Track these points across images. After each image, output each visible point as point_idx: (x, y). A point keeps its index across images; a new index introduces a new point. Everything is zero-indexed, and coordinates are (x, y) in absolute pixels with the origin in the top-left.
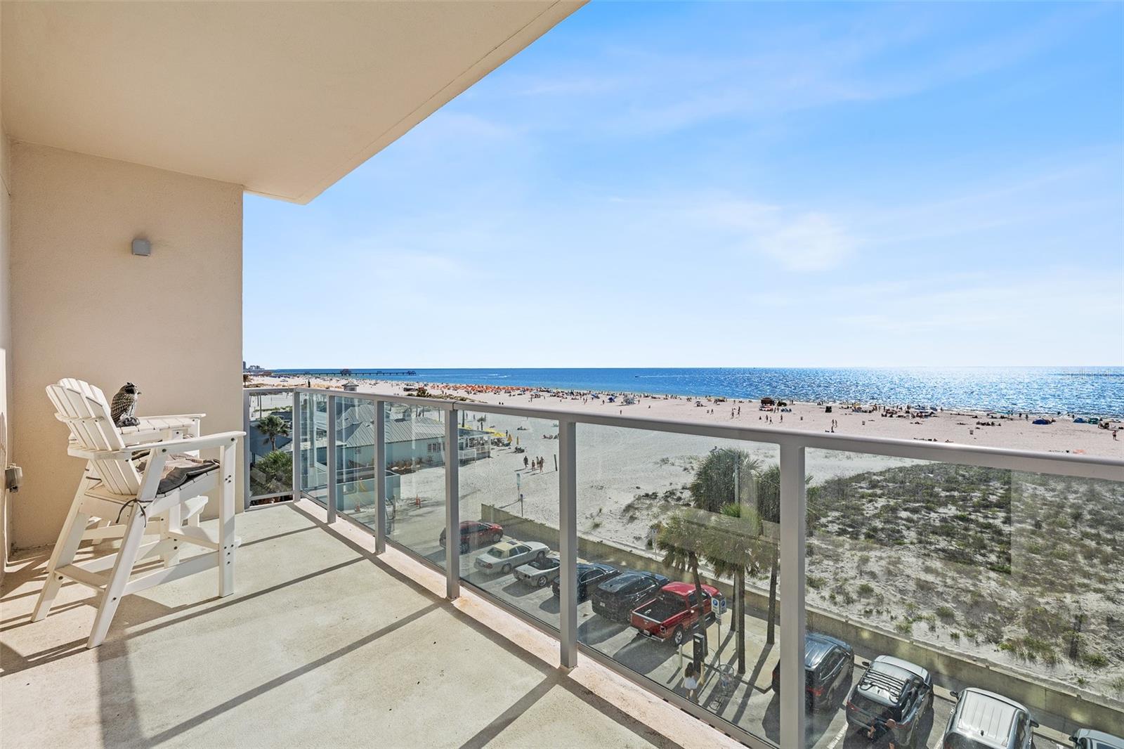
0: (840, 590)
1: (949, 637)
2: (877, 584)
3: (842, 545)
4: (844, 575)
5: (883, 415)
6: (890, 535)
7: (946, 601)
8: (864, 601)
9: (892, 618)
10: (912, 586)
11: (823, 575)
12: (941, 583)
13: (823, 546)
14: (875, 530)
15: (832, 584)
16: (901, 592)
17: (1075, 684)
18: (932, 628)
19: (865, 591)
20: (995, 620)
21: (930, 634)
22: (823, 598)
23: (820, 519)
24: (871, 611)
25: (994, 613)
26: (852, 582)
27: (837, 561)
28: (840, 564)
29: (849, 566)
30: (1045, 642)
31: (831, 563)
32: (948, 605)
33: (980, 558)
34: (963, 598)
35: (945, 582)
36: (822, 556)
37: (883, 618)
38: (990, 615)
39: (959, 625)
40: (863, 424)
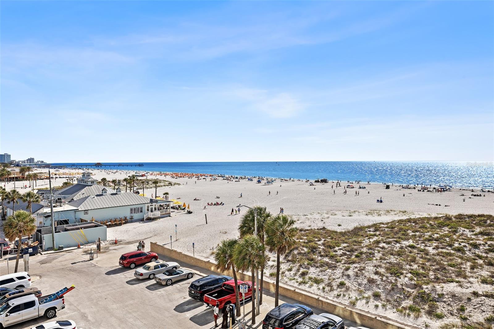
0: (329, 285)
1: (374, 306)
2: (349, 281)
3: (340, 262)
4: (334, 277)
5: (418, 191)
6: (368, 256)
7: (379, 289)
8: (339, 290)
9: (349, 298)
10: (365, 281)
11: (323, 277)
12: (380, 280)
13: (330, 262)
14: (361, 253)
15: (326, 282)
16: (360, 285)
18: (367, 303)
19: (342, 284)
20: (400, 298)
21: (365, 305)
22: (319, 289)
23: (335, 247)
24: (340, 295)
25: (401, 294)
26: (337, 280)
27: (334, 270)
28: (335, 271)
29: (338, 272)
30: (419, 308)
31: (330, 271)
32: (379, 291)
33: (408, 267)
34: (387, 287)
35: (382, 279)
36: (327, 267)
37: (345, 298)
38: (398, 295)
39: (381, 300)
40: (404, 196)
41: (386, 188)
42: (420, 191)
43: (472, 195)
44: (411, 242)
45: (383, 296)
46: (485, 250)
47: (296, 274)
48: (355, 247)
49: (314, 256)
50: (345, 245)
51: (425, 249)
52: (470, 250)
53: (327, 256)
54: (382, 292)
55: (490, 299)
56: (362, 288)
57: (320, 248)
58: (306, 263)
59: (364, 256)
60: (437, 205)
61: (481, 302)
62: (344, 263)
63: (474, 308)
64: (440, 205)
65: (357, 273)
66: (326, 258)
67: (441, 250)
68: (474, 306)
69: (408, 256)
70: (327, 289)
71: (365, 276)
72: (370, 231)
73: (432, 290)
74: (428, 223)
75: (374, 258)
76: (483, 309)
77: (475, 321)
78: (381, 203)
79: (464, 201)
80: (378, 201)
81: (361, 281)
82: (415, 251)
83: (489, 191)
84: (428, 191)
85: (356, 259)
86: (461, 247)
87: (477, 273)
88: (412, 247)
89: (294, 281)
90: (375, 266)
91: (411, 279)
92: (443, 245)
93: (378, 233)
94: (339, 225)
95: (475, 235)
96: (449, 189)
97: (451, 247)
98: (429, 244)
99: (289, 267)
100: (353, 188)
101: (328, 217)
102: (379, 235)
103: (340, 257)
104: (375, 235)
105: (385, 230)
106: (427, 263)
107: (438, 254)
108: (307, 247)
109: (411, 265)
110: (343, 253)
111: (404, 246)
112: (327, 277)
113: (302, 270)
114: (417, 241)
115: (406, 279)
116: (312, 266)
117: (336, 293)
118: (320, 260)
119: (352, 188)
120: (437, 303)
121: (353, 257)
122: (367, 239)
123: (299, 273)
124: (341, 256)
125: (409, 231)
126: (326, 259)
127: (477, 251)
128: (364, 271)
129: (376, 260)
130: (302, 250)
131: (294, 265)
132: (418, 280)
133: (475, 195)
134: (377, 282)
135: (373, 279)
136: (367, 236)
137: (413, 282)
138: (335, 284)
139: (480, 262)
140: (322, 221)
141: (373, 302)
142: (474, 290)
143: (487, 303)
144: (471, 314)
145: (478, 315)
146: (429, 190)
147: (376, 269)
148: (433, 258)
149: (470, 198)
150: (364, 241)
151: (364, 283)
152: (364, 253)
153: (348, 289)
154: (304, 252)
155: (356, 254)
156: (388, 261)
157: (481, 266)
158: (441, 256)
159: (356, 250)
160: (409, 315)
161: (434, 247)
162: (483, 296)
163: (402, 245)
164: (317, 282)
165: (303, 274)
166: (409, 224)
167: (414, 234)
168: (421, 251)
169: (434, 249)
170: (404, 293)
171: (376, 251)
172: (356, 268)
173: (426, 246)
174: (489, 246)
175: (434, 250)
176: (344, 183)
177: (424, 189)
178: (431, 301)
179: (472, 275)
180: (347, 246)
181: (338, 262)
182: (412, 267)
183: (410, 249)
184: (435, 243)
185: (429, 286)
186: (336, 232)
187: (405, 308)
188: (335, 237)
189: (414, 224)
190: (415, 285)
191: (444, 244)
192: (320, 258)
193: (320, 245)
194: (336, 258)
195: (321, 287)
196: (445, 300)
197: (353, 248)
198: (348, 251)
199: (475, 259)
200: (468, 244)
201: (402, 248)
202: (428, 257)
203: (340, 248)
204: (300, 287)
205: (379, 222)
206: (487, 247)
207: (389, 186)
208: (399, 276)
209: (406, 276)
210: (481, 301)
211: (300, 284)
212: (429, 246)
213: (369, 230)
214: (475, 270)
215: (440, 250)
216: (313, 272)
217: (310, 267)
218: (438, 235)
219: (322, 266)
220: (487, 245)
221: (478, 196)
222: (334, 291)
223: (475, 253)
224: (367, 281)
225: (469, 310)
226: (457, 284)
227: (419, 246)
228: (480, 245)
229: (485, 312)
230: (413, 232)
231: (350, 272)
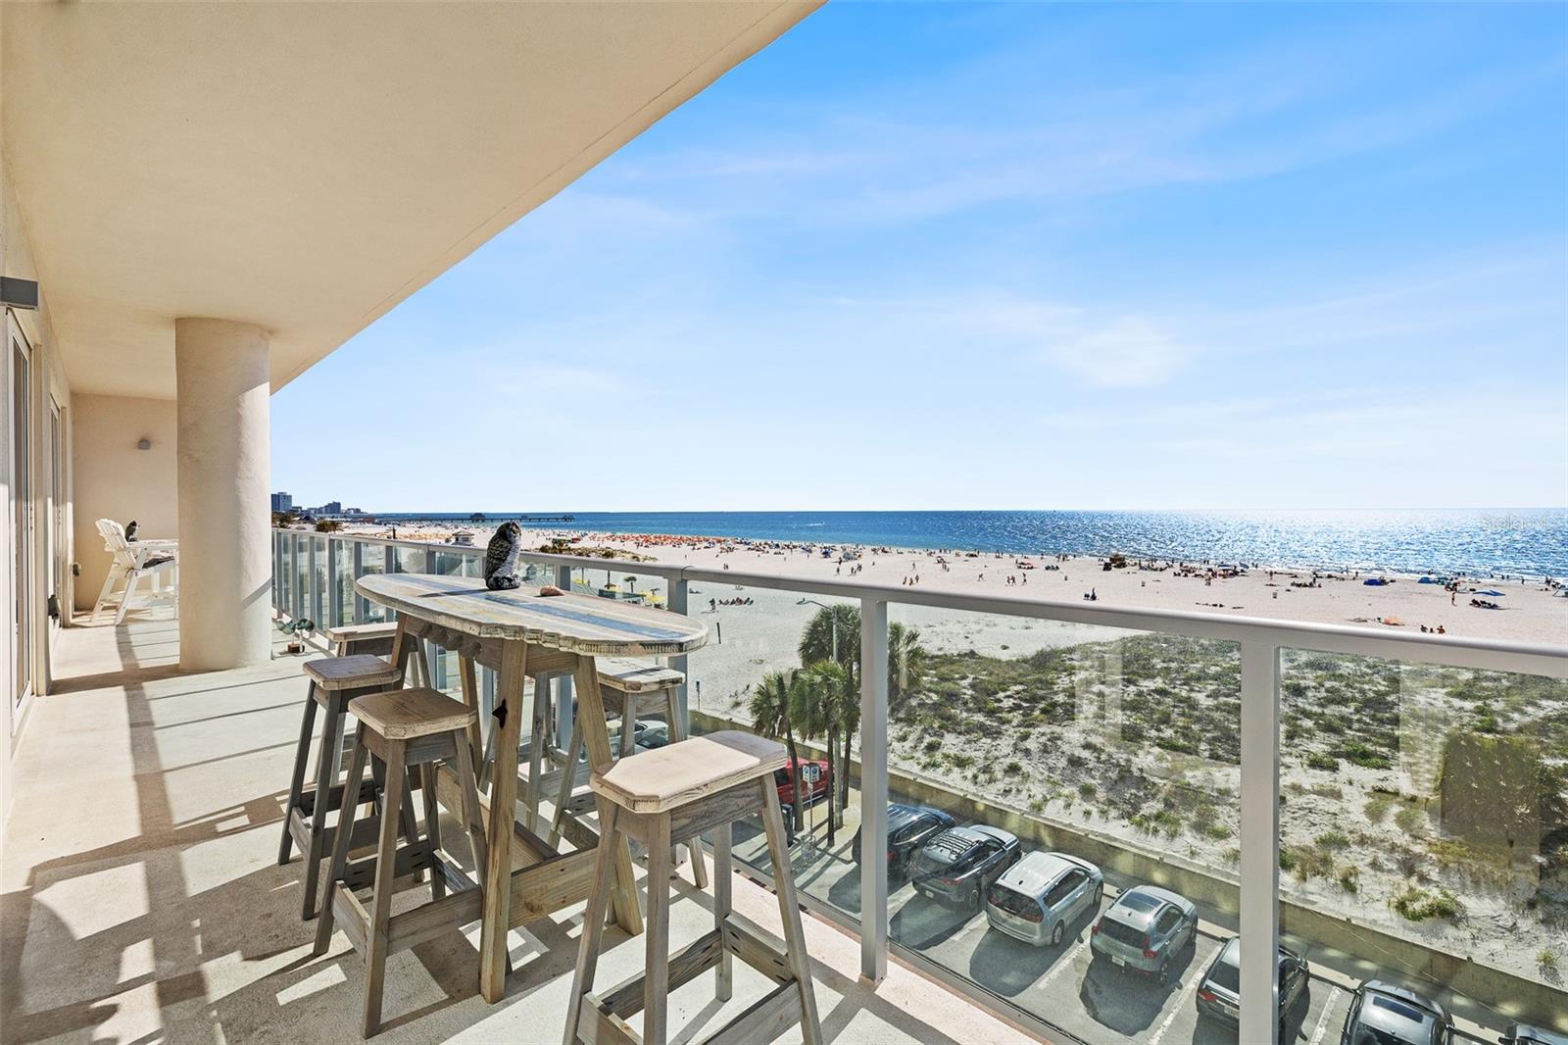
0: (986, 770)
1: (1082, 815)
2: (1029, 762)
3: (1009, 722)
4: (996, 753)
5: (1175, 574)
6: (1068, 710)
7: (1093, 778)
8: (1007, 780)
9: (1030, 796)
10: (1063, 763)
11: (973, 754)
12: (1094, 759)
13: (988, 723)
14: (1054, 705)
15: (981, 763)
16: (1051, 769)
17: (1186, 855)
18: (1068, 806)
19: (1013, 769)
20: (1136, 795)
21: (1062, 811)
22: (965, 778)
23: (997, 693)
24: (1010, 791)
25: (1138, 789)
26: (1002, 760)
27: (996, 739)
28: (998, 742)
29: (1005, 745)
30: (1176, 816)
31: (989, 741)
32: (1093, 782)
33: (1153, 733)
34: (1110, 774)
35: (1099, 758)
36: (981, 734)
37: (1020, 797)
38: (1133, 791)
39: (1097, 802)
40: (1143, 585)
41: (1104, 569)
42: (1179, 574)
43: (1293, 584)
44: (1159, 683)
45: (1100, 793)
46: (1319, 699)
47: (916, 747)
48: (1041, 693)
49: (953, 711)
50: (1019, 688)
51: (1190, 698)
53: (980, 710)
54: (1099, 784)
55: (1328, 800)
56: (1056, 777)
57: (965, 694)
58: (935, 726)
59: (1060, 710)
60: (1215, 605)
61: (1309, 806)
62: (1018, 726)
63: (1292, 818)
64: (1221, 606)
65: (1045, 745)
66: (979, 715)
67: (1225, 699)
68: (1293, 813)
69: (1153, 711)
70: (982, 777)
71: (1063, 753)
72: (1071, 659)
73: (1206, 780)
75: (1082, 716)
76: (1312, 819)
77: (1295, 844)
78: (1095, 601)
80: (1087, 596)
81: (1054, 761)
82: (1169, 700)
83: (1330, 576)
84: (1196, 576)
85: (1042, 717)
87: (1301, 748)
88: (1162, 692)
89: (911, 761)
90: (1084, 731)
91: (1160, 759)
92: (1229, 689)
93: (1088, 663)
94: (1005, 648)
95: (1298, 668)
96: (1242, 571)
98: (1197, 686)
99: (901, 733)
100: (1032, 568)
101: (981, 630)
102: (1092, 667)
103: (1009, 712)
104: (1082, 668)
105: (1103, 657)
106: (1193, 726)
107: (1217, 708)
108: (936, 692)
109: (1159, 730)
110: (1013, 704)
111: (1145, 690)
112: (981, 754)
113: (928, 739)
114: (1172, 680)
115: (1151, 758)
116: (949, 732)
117: (1001, 786)
118: (966, 719)
119: (1028, 568)
120: (1216, 807)
121: (1037, 713)
122: (1066, 676)
123: (923, 746)
124: (1011, 710)
125: (1154, 661)
126: (979, 718)
127: (1300, 702)
128: (1059, 742)
129: (1086, 718)
130: (928, 697)
131: (911, 729)
132: (1174, 761)
133: (1299, 585)
134: (1087, 764)
135: (1079, 757)
136: (1065, 671)
137: (1164, 765)
138: (998, 770)
139: (1308, 723)
140: (967, 637)
141: (1079, 805)
142: (1294, 781)
143: (1322, 808)
145: (1302, 831)
146: (1197, 573)
147: (1086, 738)
148: (1208, 716)
149: (1289, 590)
150: (1059, 681)
151: (1060, 765)
152: (1059, 705)
153: (1026, 777)
154: (931, 702)
155: (1042, 706)
156: (1111, 721)
157: (1310, 734)
158: (1224, 710)
159: (1043, 698)
160: (1156, 831)
161: (1209, 692)
162: (1314, 793)
163: (1141, 689)
164: (961, 763)
165: (932, 748)
166: (1156, 644)
167: (1165, 665)
168: (1180, 701)
169: (1208, 696)
170: (1146, 788)
171: (1085, 701)
172: (1043, 734)
173: (1192, 690)
174: (1327, 691)
175: (1211, 699)
177: (1187, 571)
178: (1202, 802)
179: (1289, 750)
180: (1024, 690)
181: (1003, 723)
182: (1161, 735)
183: (1158, 696)
184: (1211, 684)
185: (1199, 773)
186: (999, 661)
187: (1147, 818)
188: (997, 672)
189: (1165, 645)
190: (1168, 769)
191: (1232, 687)
192: (965, 715)
193: (964, 688)
194: (1000, 715)
195: (969, 772)
196: (1232, 800)
197: (1035, 695)
198: (1026, 701)
199: (1297, 719)
201: (1140, 694)
202: (1197, 713)
203: (1008, 693)
204: (924, 774)
205: (1090, 641)
206: (1323, 694)
209: (1149, 753)
210: (1307, 803)
211: (925, 767)
212: (1199, 692)
213: (1069, 656)
214: (1296, 741)
215: (1222, 699)
216: (951, 743)
217: (945, 733)
218: (1218, 669)
219: (968, 732)
220: (1322, 690)
221: (1306, 586)
222: (997, 783)
223: (1296, 706)
224: (1066, 763)
227: (1176, 690)
228: (1307, 688)
229: (1315, 825)
230: (1164, 662)
231: (1031, 744)
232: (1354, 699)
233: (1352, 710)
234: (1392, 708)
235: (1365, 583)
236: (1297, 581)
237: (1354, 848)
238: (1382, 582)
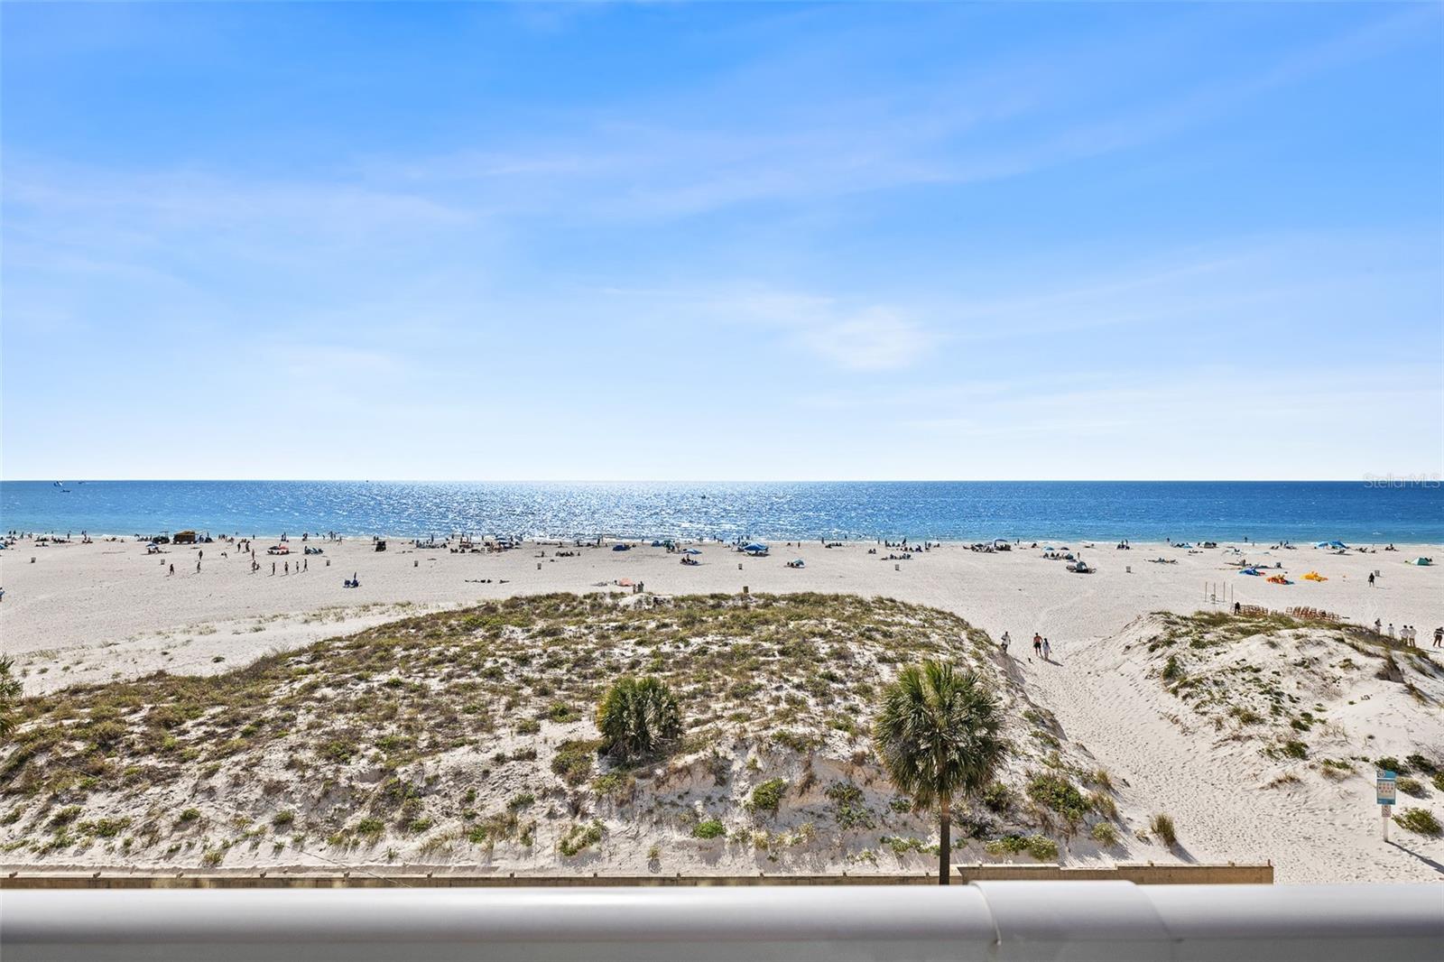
0: (148, 829)
1: (272, 850)
2: (212, 804)
3: (193, 758)
4: (166, 804)
5: (452, 551)
6: (278, 727)
7: (293, 802)
8: (177, 835)
9: (205, 848)
10: (257, 793)
11: (130, 814)
12: (297, 779)
13: (160, 766)
14: (261, 723)
15: (140, 823)
16: (240, 806)
18: (255, 846)
19: (188, 818)
21: (247, 854)
22: (111, 850)
23: (184, 722)
24: (178, 848)
25: (344, 801)
26: (173, 811)
27: (169, 784)
28: (171, 788)
29: (180, 790)
30: (381, 821)
31: (158, 789)
32: (292, 807)
33: (375, 732)
34: (313, 792)
35: (303, 776)
36: (149, 782)
37: (193, 852)
38: (338, 805)
39: (294, 829)
40: (416, 565)
41: (377, 550)
42: (456, 551)
43: (557, 554)
44: (395, 674)
45: (299, 819)
46: (541, 665)
47: (33, 825)
48: (244, 711)
49: (108, 760)
50: (219, 709)
51: (422, 685)
52: (512, 672)
53: (152, 750)
54: (299, 808)
55: (523, 763)
56: (245, 814)
57: (132, 733)
58: (75, 787)
59: (268, 728)
60: (483, 581)
61: (509, 773)
62: (206, 760)
63: (492, 789)
64: (489, 581)
65: (237, 776)
66: (150, 757)
67: (457, 680)
68: (493, 784)
69: (380, 708)
70: (138, 843)
71: (259, 781)
72: (299, 663)
73: (417, 772)
74: (444, 623)
75: (294, 730)
76: (507, 786)
77: (489, 815)
78: (356, 588)
79: (539, 568)
80: (347, 583)
81: (245, 795)
82: (400, 692)
84: (473, 551)
85: (245, 742)
86: (497, 667)
87: (516, 716)
88: (395, 684)
89: (21, 850)
90: (291, 748)
91: (375, 760)
92: (462, 669)
93: (319, 664)
94: (218, 660)
95: (533, 637)
96: (517, 544)
97: (478, 670)
98: (431, 670)
99: (11, 812)
101: (188, 641)
102: (322, 669)
103: (197, 744)
104: (311, 671)
105: (339, 654)
106: (419, 716)
107: (448, 692)
108: (84, 738)
109: (381, 728)
110: (205, 732)
111: (376, 685)
112: (142, 811)
113: (58, 809)
114: (408, 670)
115: (364, 761)
116: (96, 791)
117: (164, 846)
118: (127, 767)
119: (283, 553)
120: (423, 799)
121: (237, 737)
122: (287, 684)
123: (46, 822)
124: (201, 740)
125: (397, 649)
126: (151, 761)
127: (526, 672)
128: (256, 769)
129: (298, 732)
130: (66, 748)
131: (30, 802)
132: (389, 759)
133: (562, 555)
134: (288, 787)
135: (279, 782)
136: (287, 678)
137: (378, 766)
138: (164, 825)
139: (527, 691)
140: (165, 654)
141: (270, 840)
142: (500, 751)
143: (518, 772)
144: (484, 802)
145: (498, 800)
146: (475, 548)
147: (291, 756)
148: (436, 702)
149: (552, 561)
150: (276, 692)
151: (253, 797)
152: (268, 722)
153: (203, 826)
154: (73, 754)
155: (243, 728)
156: (327, 729)
157: (526, 701)
158: (453, 693)
159: (247, 718)
160: (356, 844)
161: (443, 676)
162: (514, 759)
163: (371, 684)
164: (106, 831)
165: (62, 820)
166: (404, 631)
167: (407, 653)
168: (412, 691)
169: (441, 680)
170: (353, 797)
171: (302, 711)
172: (237, 764)
173: (427, 677)
174: (549, 656)
175: (443, 683)
176: (261, 543)
177: (465, 546)
178: (409, 797)
179: (505, 721)
180: (222, 712)
181: (185, 761)
182: (382, 733)
183: (388, 690)
184: (447, 667)
185: (411, 767)
186: (200, 679)
187: (348, 833)
188: (188, 694)
189: (413, 631)
190: (381, 770)
191: (465, 666)
192: (127, 761)
193: (133, 724)
194: (180, 752)
195: (118, 842)
196: (439, 787)
197: (238, 714)
198: (224, 725)
199: (518, 688)
200: (512, 658)
201: (369, 691)
202: (425, 701)
203: (201, 719)
204: (41, 863)
205: (329, 637)
206: (545, 659)
207: (384, 542)
208: (346, 759)
209: (363, 756)
210: (506, 772)
211: (45, 852)
212: (434, 677)
213: (297, 659)
214: (513, 711)
215: (455, 681)
216: (97, 807)
217: (90, 794)
218: (458, 649)
219: (131, 782)
220: (545, 656)
221: (568, 555)
222: (161, 843)
223: (521, 676)
224: (262, 793)
225: (482, 794)
226: (471, 747)
227: (410, 680)
228: (533, 656)
229: (509, 790)
230: (404, 650)
231: (219, 781)
232: (567, 661)
233: (564, 671)
234: (594, 664)
235: (614, 549)
236: (562, 551)
237: (538, 803)
238: (626, 548)
